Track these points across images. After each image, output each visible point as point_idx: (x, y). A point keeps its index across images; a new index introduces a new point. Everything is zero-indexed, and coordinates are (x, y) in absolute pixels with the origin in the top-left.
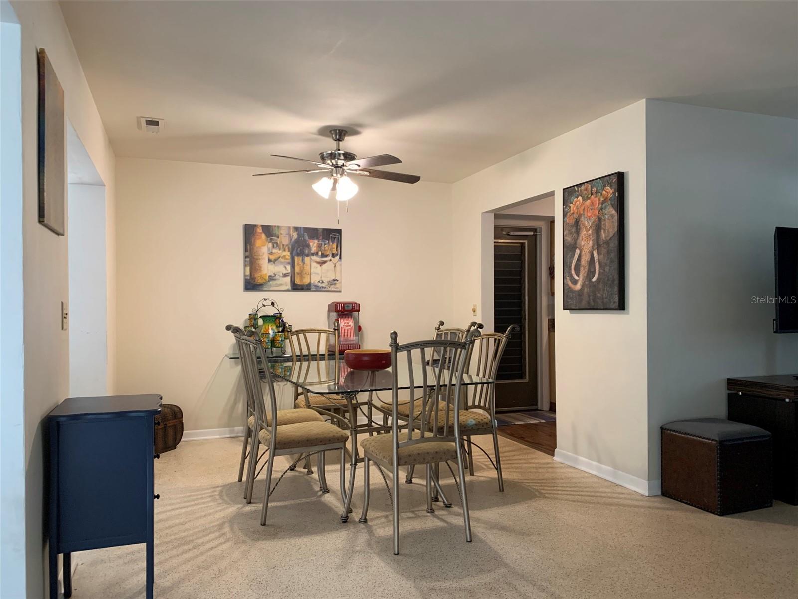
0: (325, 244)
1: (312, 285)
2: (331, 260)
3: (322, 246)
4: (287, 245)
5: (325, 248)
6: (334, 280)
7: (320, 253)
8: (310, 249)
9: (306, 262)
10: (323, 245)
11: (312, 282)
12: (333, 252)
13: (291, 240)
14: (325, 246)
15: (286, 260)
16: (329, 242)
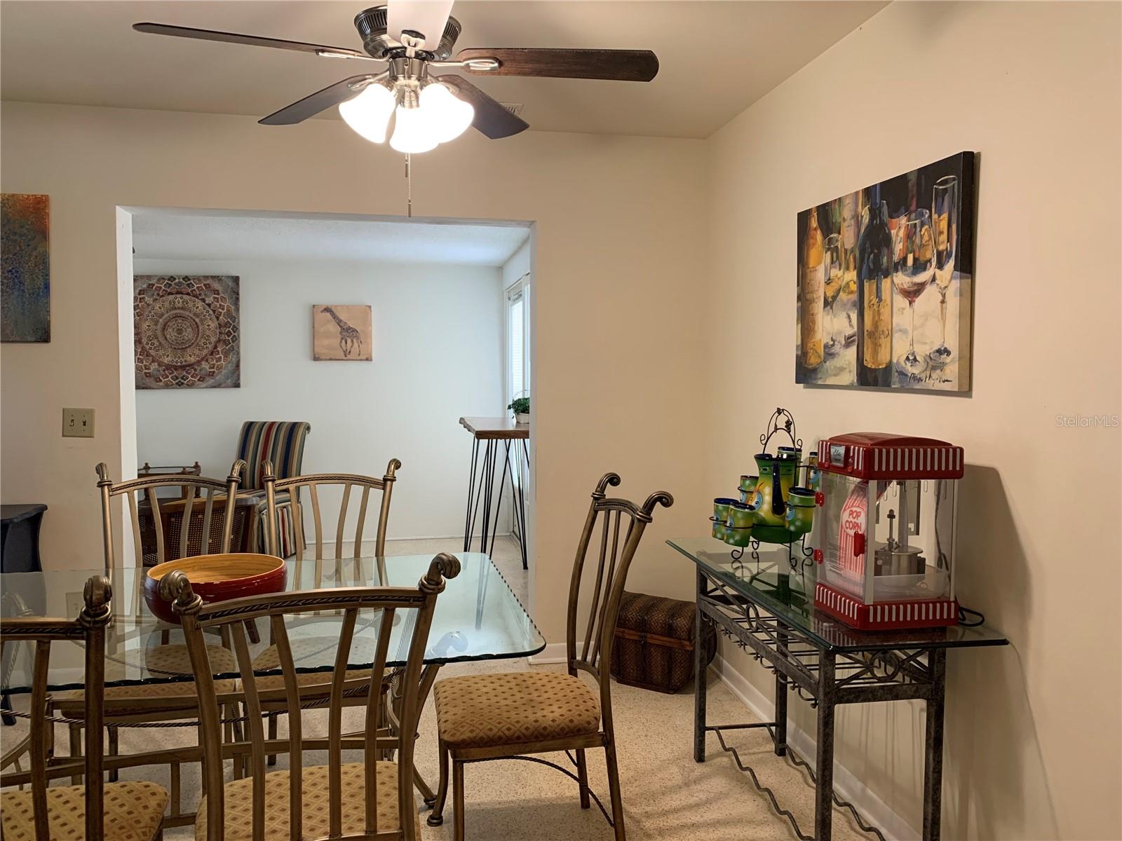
0: (922, 224)
1: (894, 369)
2: (934, 279)
3: (915, 233)
4: (852, 251)
5: (922, 237)
6: (939, 352)
7: (910, 261)
8: (891, 253)
9: (883, 298)
10: (918, 229)
11: (895, 361)
12: (941, 248)
13: (859, 231)
14: (923, 230)
15: (850, 296)
16: (930, 216)
